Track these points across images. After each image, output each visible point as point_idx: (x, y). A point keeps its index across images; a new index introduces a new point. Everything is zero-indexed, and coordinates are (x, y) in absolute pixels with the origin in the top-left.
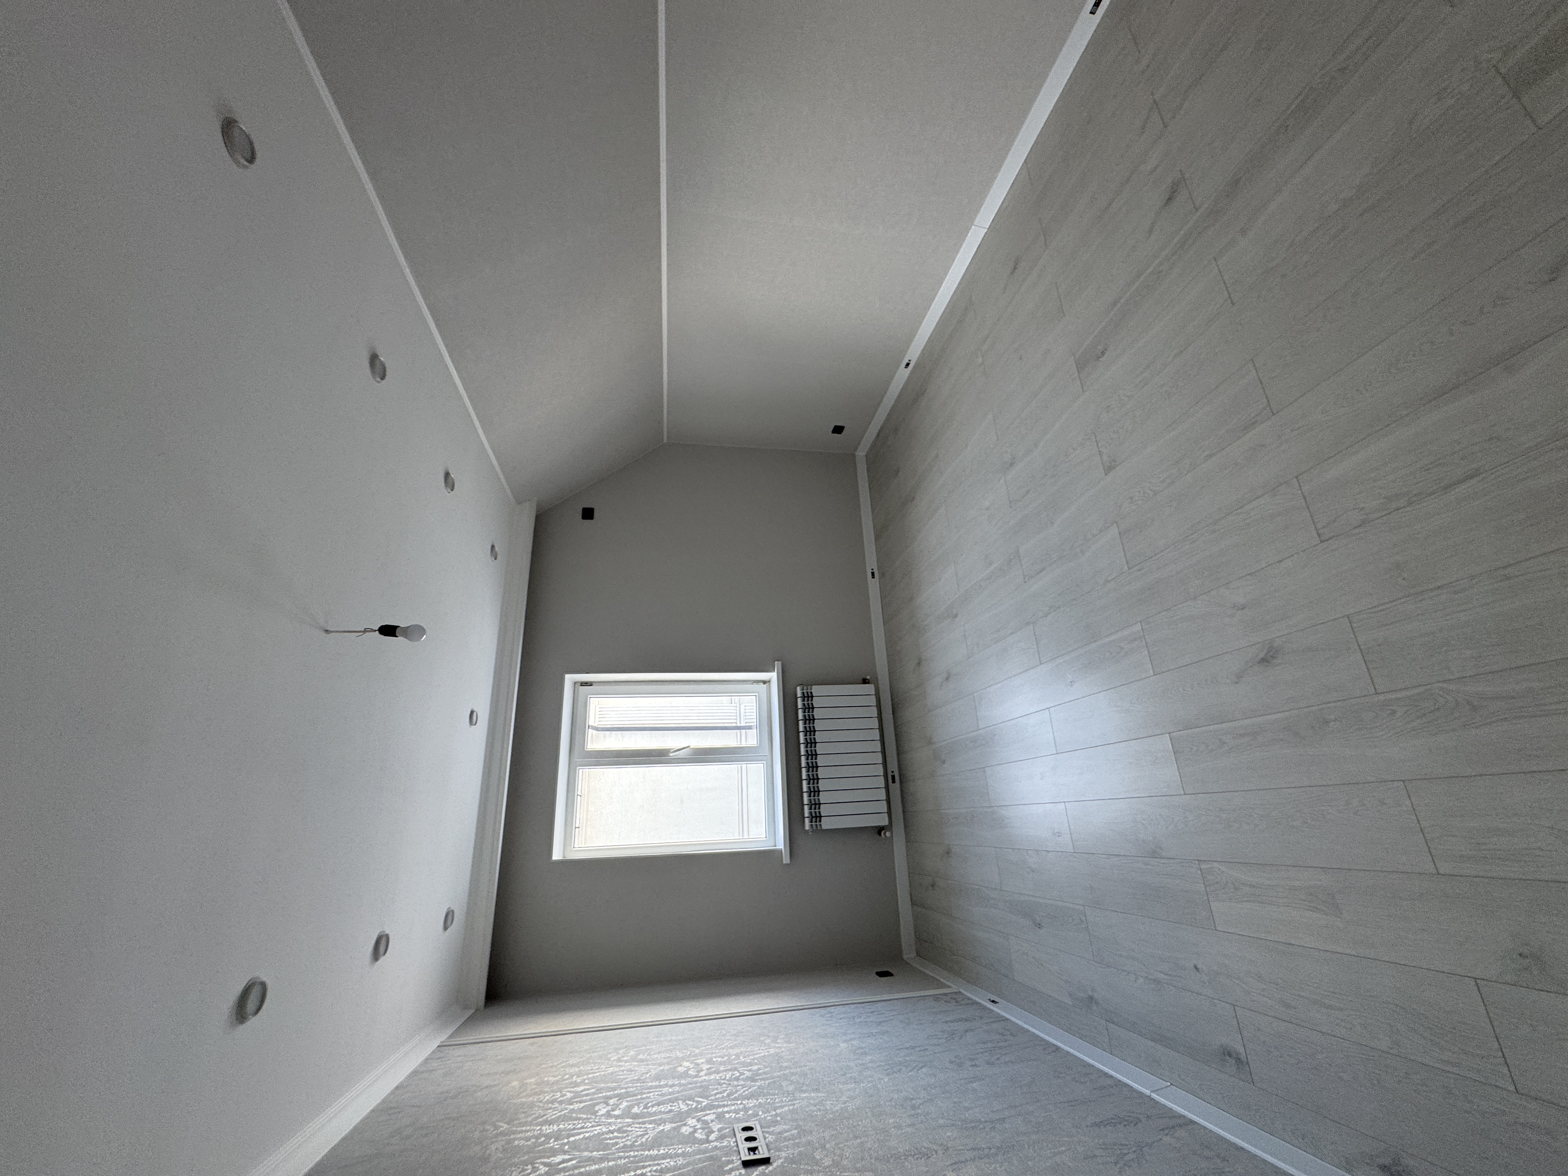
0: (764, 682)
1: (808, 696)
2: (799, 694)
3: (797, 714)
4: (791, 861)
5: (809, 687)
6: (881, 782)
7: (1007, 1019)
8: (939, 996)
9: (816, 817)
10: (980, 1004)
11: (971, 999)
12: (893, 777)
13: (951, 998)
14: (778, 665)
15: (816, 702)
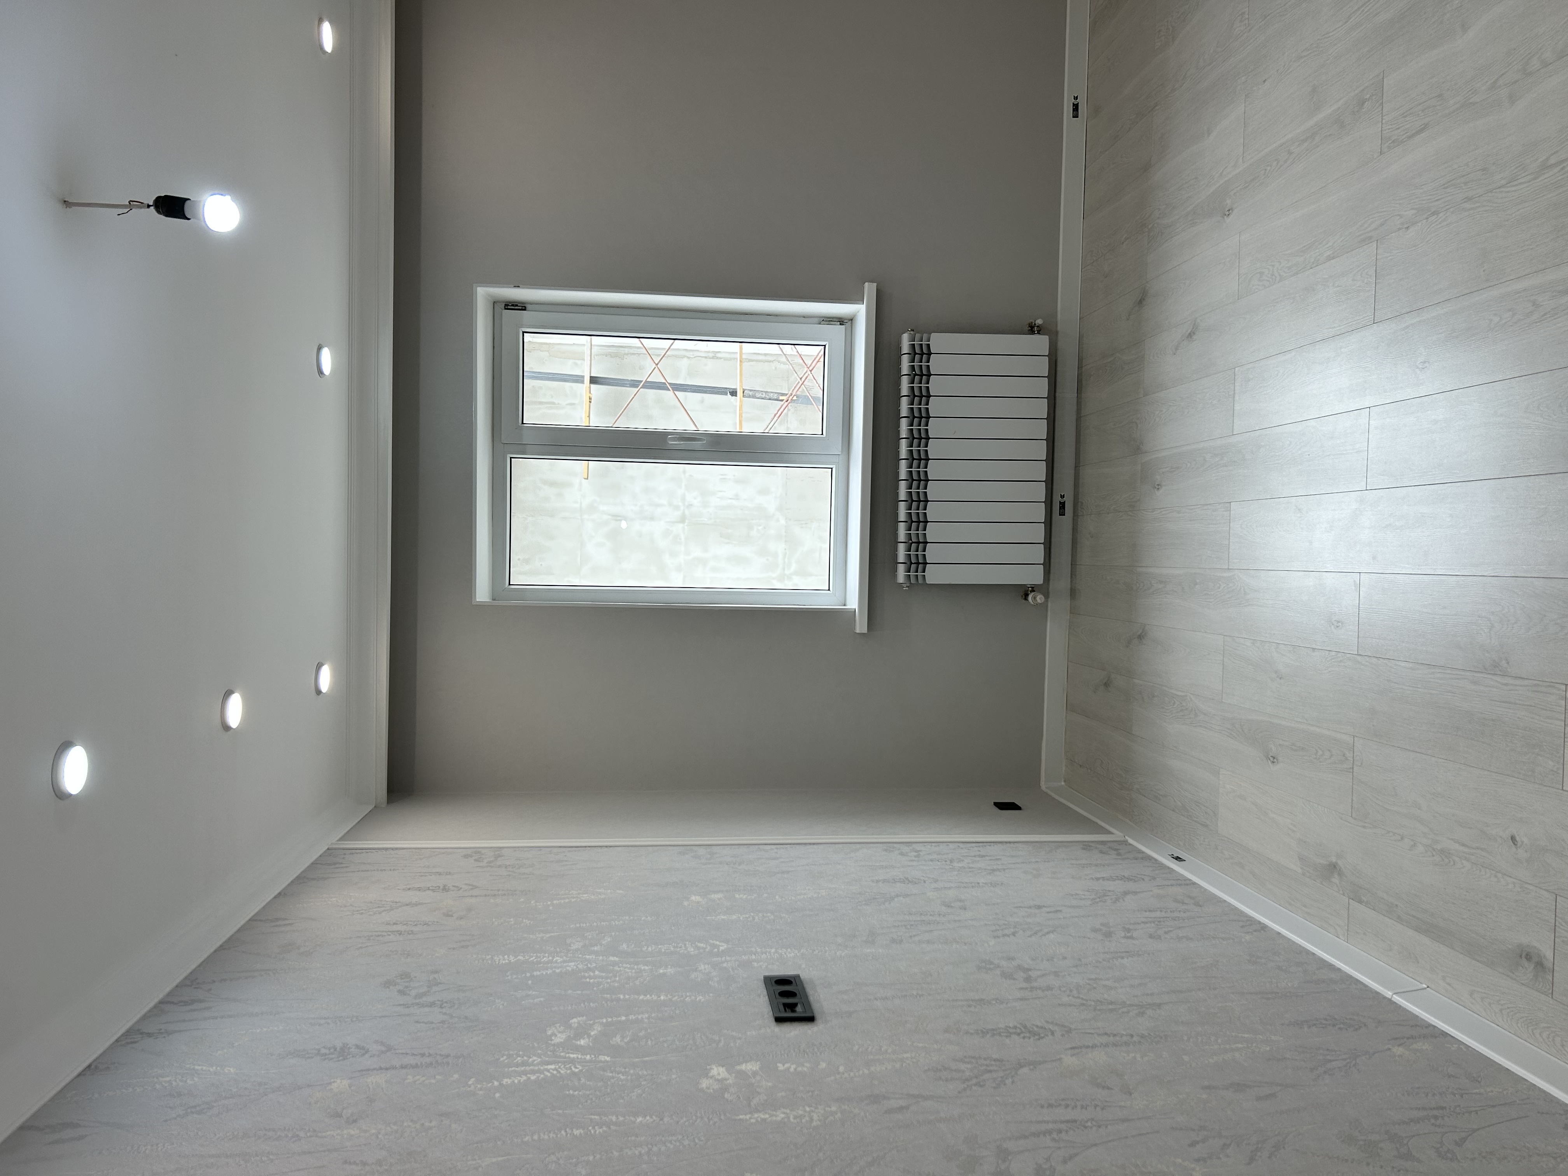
0: (841, 321)
1: (922, 353)
2: (905, 349)
3: (898, 384)
4: (868, 631)
5: (925, 336)
6: (1039, 512)
7: (1194, 883)
8: (1091, 844)
9: (918, 564)
10: (1156, 860)
11: (1143, 852)
12: (1062, 506)
13: (1109, 848)
14: (869, 289)
15: (936, 364)
